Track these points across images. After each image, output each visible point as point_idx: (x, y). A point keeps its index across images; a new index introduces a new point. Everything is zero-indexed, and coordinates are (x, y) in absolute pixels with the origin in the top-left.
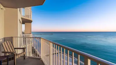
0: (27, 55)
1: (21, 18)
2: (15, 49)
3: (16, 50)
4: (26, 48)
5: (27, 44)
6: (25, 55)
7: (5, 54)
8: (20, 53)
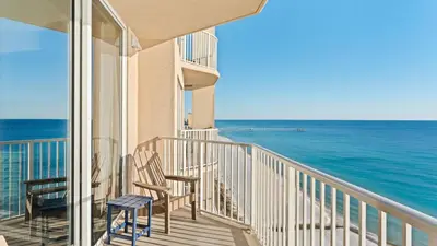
0: (202, 208)
1: (183, 69)
2: (167, 178)
3: (169, 182)
4: (199, 180)
5: (202, 166)
6: (197, 206)
7: (142, 192)
8: (180, 195)
